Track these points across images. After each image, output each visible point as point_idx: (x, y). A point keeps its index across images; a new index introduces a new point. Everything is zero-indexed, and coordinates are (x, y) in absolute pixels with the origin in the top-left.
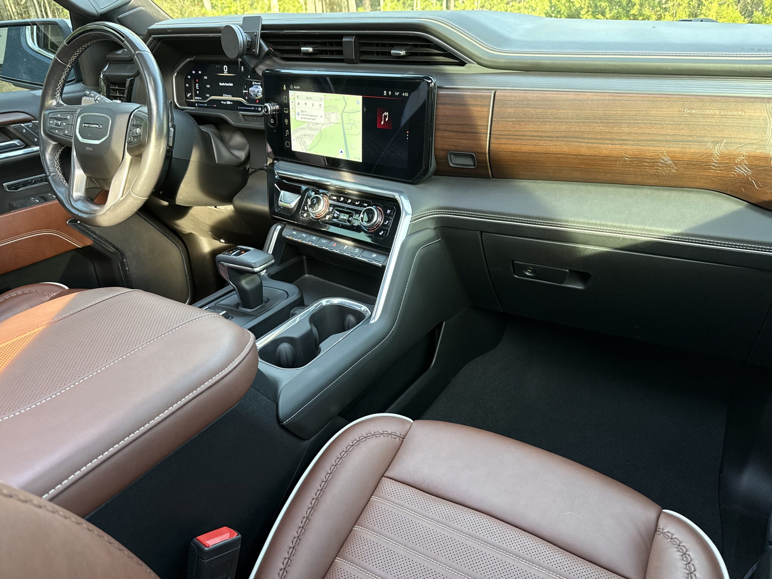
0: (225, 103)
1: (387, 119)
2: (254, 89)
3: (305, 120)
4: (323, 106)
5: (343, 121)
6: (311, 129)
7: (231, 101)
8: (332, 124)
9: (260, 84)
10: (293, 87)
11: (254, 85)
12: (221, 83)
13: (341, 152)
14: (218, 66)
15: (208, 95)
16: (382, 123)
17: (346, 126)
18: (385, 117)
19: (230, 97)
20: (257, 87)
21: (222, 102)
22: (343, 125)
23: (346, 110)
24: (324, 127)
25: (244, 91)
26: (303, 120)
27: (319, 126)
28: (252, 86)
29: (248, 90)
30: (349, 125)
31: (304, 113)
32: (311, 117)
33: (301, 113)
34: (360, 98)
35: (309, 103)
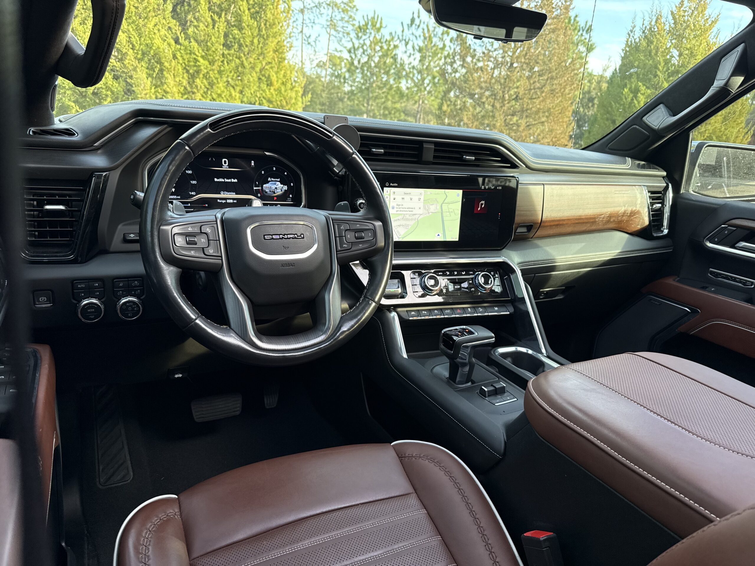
0: (224, 201)
1: (483, 206)
2: (270, 185)
3: (401, 213)
4: (422, 200)
5: (442, 210)
6: (407, 220)
7: (233, 199)
8: (430, 214)
9: (279, 180)
10: (389, 184)
11: (270, 181)
12: (218, 178)
13: (439, 235)
14: (212, 159)
15: (193, 193)
16: (479, 209)
17: (444, 214)
18: (482, 204)
19: (233, 195)
20: (275, 184)
21: (218, 201)
22: (442, 214)
23: (446, 201)
24: (422, 216)
25: (255, 188)
26: (398, 212)
27: (417, 216)
28: (268, 182)
29: (262, 187)
30: (448, 213)
31: (400, 207)
32: (408, 210)
33: (396, 206)
34: (460, 192)
35: (407, 198)
